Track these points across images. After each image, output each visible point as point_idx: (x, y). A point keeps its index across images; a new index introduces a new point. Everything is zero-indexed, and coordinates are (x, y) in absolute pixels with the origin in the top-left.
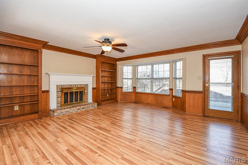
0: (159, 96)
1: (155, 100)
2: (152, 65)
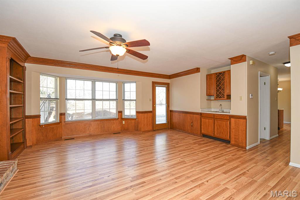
0: (105, 121)
1: (100, 127)
2: (94, 82)
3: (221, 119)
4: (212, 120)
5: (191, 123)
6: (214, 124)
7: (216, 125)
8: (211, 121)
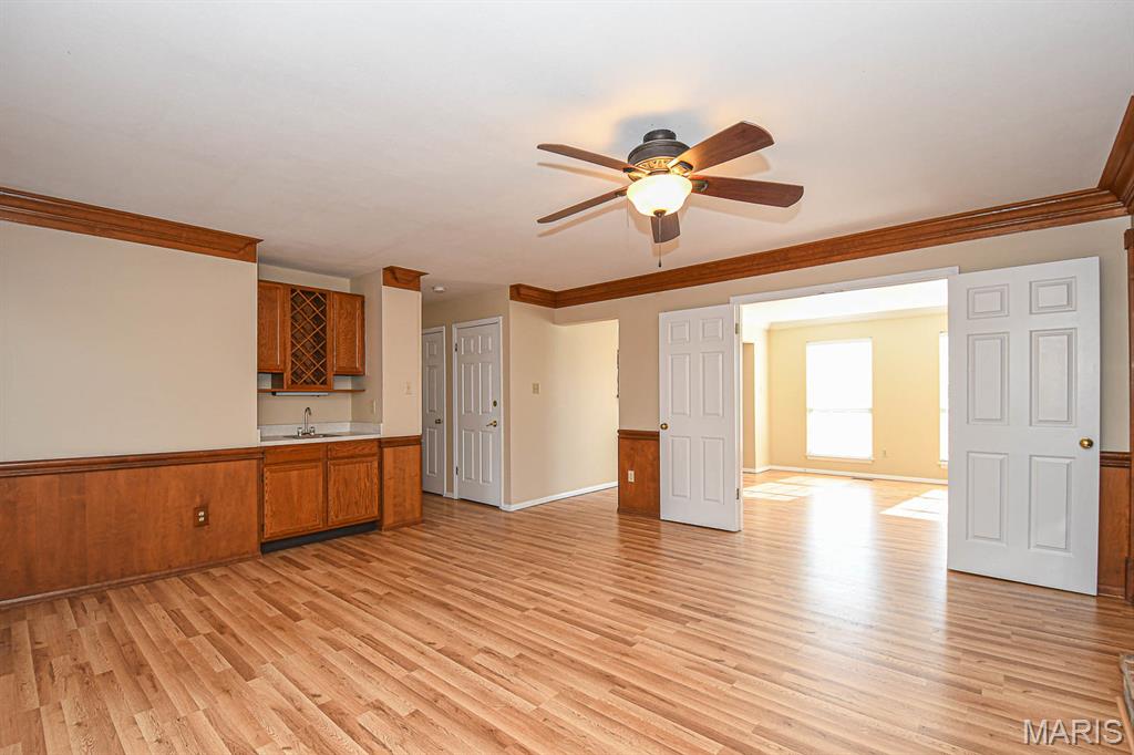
3: (352, 457)
4: (316, 467)
5: (197, 510)
6: (326, 481)
7: (331, 483)
8: (313, 474)
